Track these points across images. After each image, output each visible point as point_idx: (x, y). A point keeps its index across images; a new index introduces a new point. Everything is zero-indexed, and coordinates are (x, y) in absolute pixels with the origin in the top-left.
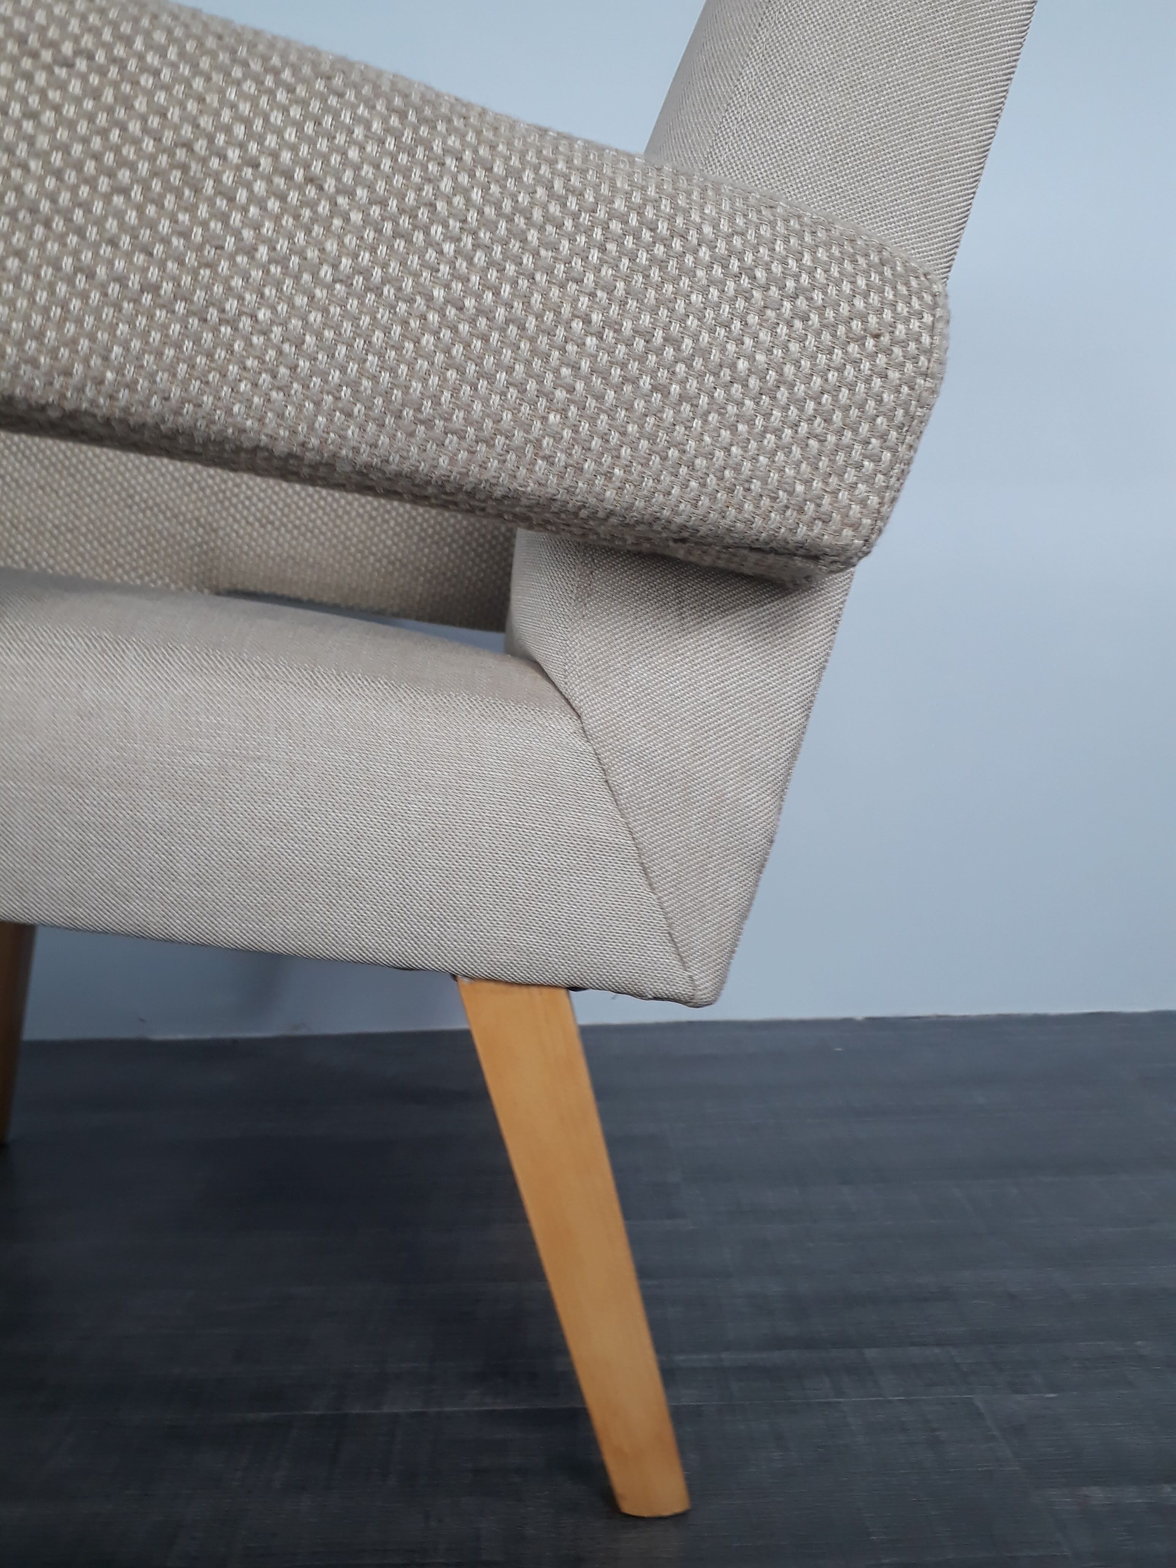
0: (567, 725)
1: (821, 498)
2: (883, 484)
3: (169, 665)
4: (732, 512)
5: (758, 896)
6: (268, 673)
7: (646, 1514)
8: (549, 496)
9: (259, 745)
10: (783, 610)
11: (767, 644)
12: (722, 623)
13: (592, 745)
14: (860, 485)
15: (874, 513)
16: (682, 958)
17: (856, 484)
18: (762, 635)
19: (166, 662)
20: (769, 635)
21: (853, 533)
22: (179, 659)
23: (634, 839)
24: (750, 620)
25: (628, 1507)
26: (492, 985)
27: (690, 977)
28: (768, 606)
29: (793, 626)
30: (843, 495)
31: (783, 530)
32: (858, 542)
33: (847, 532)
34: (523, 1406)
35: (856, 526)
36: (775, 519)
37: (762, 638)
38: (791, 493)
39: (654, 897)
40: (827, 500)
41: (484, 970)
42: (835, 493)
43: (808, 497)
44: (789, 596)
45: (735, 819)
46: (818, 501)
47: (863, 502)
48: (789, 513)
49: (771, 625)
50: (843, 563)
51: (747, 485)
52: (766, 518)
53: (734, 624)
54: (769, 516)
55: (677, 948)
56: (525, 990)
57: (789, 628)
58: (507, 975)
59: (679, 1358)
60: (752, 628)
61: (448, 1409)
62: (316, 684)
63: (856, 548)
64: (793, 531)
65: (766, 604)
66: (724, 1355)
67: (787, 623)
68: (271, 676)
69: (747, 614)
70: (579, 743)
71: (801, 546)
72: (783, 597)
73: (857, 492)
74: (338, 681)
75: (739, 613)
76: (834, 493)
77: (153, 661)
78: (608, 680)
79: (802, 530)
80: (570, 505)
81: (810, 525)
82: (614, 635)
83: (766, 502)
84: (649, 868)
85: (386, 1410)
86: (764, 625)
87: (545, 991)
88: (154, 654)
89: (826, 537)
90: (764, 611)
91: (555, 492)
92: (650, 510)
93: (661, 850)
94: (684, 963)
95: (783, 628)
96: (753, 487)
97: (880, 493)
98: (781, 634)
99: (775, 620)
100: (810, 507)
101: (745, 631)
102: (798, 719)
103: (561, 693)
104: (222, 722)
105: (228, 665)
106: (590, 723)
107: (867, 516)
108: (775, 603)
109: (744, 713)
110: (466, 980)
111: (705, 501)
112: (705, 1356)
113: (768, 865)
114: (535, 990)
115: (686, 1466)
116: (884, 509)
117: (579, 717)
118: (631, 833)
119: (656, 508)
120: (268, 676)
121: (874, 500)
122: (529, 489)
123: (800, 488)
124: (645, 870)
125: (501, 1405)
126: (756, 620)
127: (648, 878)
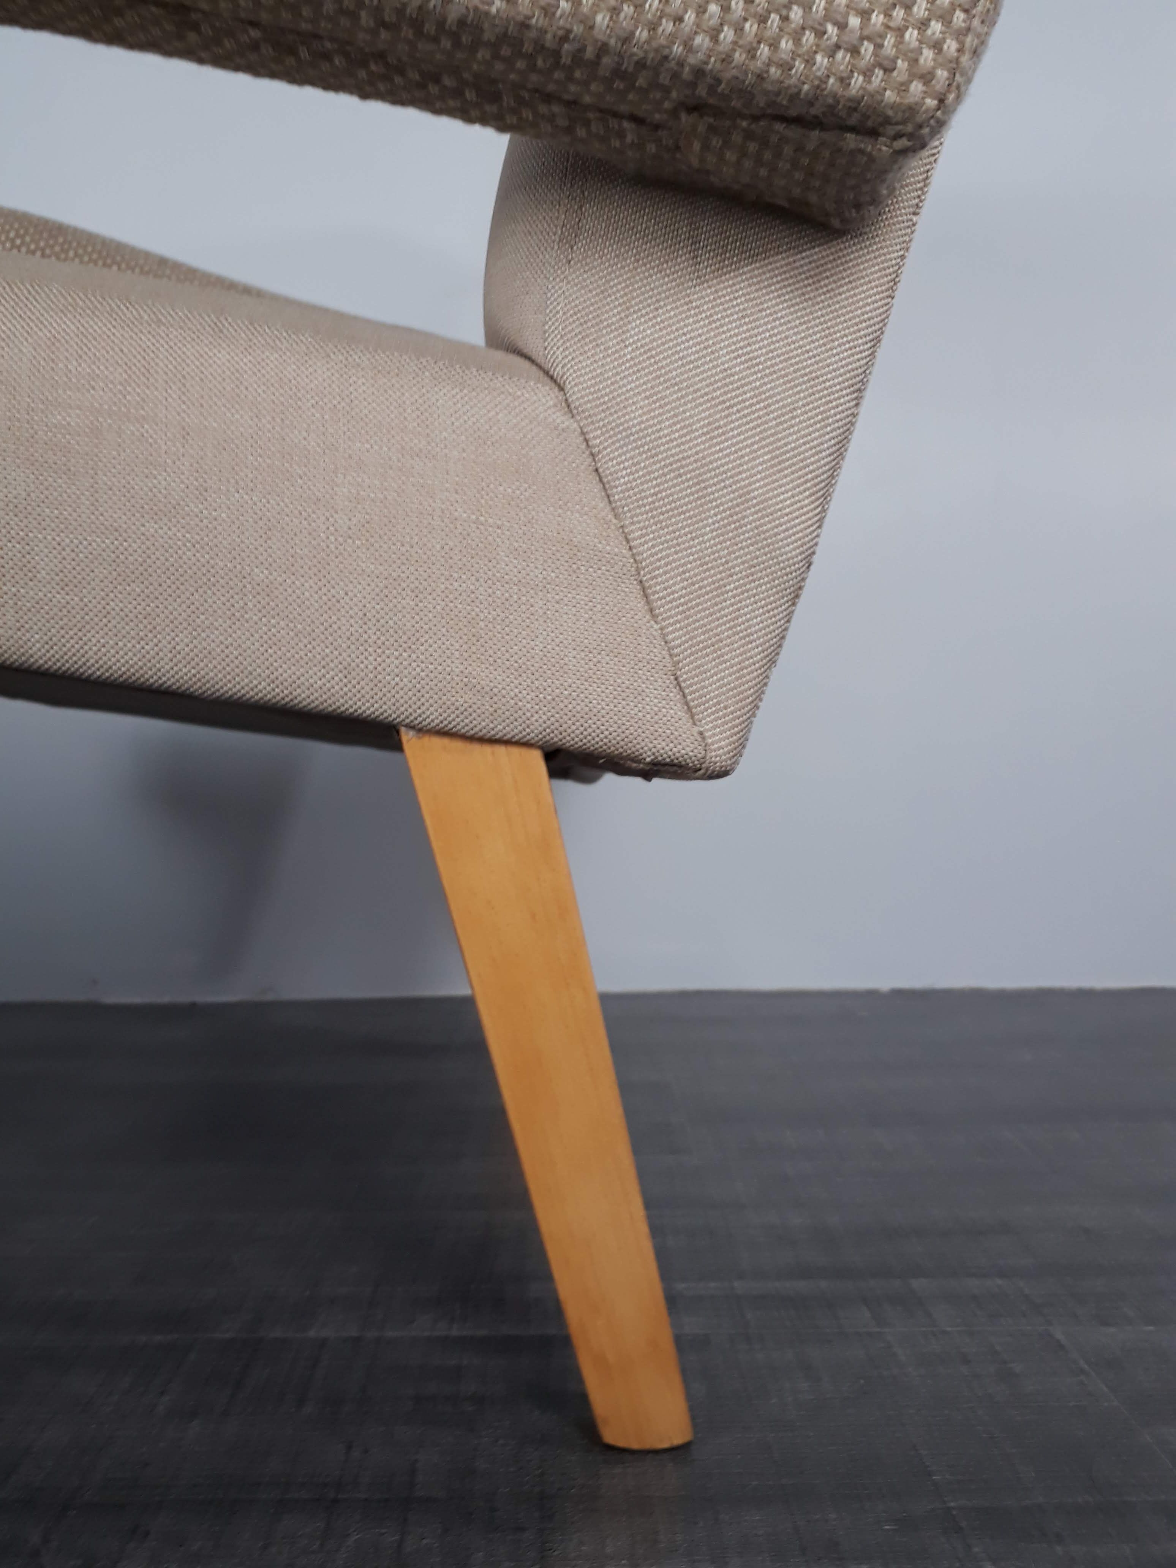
0: (546, 395)
1: (883, 36)
2: (963, 25)
3: (34, 302)
4: (764, 51)
5: (790, 635)
6: (160, 317)
7: (635, 1446)
8: (520, 18)
9: (144, 400)
10: (826, 260)
11: (806, 300)
12: (749, 271)
13: (578, 422)
14: (933, 23)
15: (951, 62)
16: (689, 709)
17: (929, 20)
18: (801, 288)
19: (31, 298)
20: (809, 289)
21: (924, 88)
22: (48, 296)
23: (630, 548)
24: (785, 269)
25: (610, 1436)
26: (446, 741)
27: (701, 733)
28: (808, 253)
29: (839, 280)
30: (911, 35)
31: (832, 81)
32: (931, 103)
33: (917, 87)
34: (483, 1332)
35: (927, 78)
36: (821, 64)
37: (800, 292)
38: (842, 26)
39: (656, 627)
40: (889, 41)
41: (434, 716)
42: (900, 32)
43: (866, 32)
44: (835, 242)
45: (761, 525)
46: (879, 41)
47: (937, 46)
48: (840, 55)
49: (811, 277)
50: (911, 136)
51: (784, 12)
52: (810, 62)
53: (764, 273)
54: (814, 59)
55: (684, 696)
56: (488, 749)
57: (835, 282)
58: (463, 725)
59: (681, 1286)
60: (787, 279)
61: (390, 1334)
62: (221, 331)
63: (927, 110)
64: (844, 81)
65: (805, 251)
66: (736, 1284)
67: (832, 275)
68: (164, 320)
69: (780, 261)
70: (560, 418)
71: (854, 106)
72: (827, 243)
73: (929, 32)
74: (250, 330)
75: (771, 260)
76: (899, 29)
77: (14, 297)
78: (599, 338)
79: (858, 81)
80: (549, 36)
81: (868, 74)
82: (608, 282)
83: (809, 38)
84: (650, 587)
85: (312, 1333)
86: (803, 276)
87: (515, 751)
88: (16, 290)
89: (888, 93)
90: (803, 258)
91: (529, 13)
92: (654, 44)
93: (666, 565)
94: (692, 717)
95: (827, 281)
96: (792, 15)
97: (961, 34)
98: (825, 289)
99: (817, 271)
100: (868, 48)
101: (778, 282)
102: (846, 401)
103: (539, 367)
104: (97, 372)
105: (110, 305)
106: (575, 393)
107: (942, 66)
108: (817, 250)
109: (776, 387)
110: (412, 733)
111: (728, 34)
112: (712, 1285)
113: (805, 594)
114: (501, 750)
115: (690, 1397)
116: (965, 59)
117: (561, 389)
118: (628, 541)
119: (663, 41)
120: (160, 320)
121: (951, 46)
122: (494, 10)
123: (854, 22)
124: (644, 589)
125: (455, 1332)
126: (793, 269)
127: (648, 602)
